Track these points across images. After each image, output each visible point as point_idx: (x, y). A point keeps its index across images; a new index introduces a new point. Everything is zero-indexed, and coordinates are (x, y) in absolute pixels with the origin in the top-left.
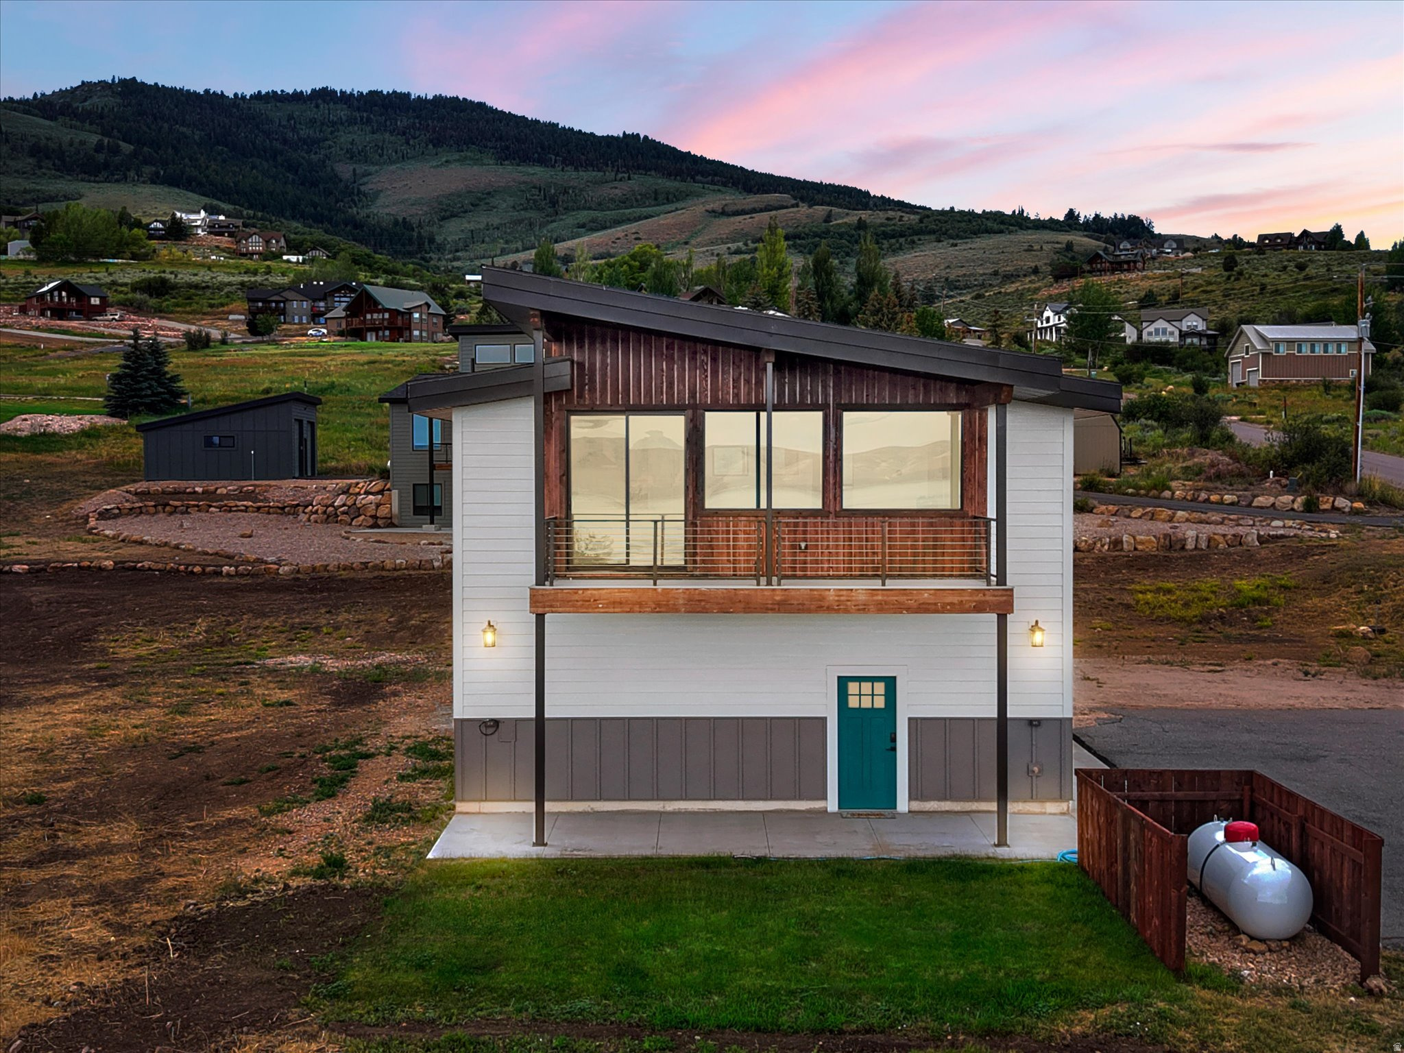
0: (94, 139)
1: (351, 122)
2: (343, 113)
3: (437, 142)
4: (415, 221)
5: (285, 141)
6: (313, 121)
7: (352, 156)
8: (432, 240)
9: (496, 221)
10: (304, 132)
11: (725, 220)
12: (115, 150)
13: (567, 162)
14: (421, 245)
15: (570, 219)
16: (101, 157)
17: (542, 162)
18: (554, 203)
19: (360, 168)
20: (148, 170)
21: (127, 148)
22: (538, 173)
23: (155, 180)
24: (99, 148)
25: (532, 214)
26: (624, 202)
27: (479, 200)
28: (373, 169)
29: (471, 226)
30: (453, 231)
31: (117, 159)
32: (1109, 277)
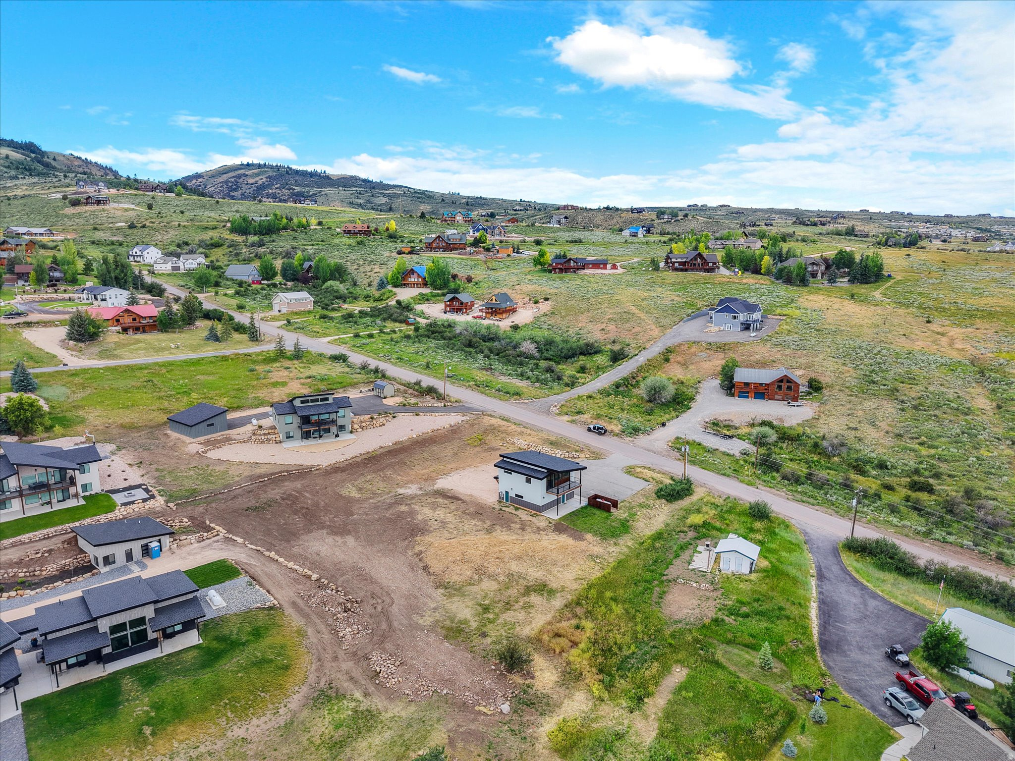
32: (95, 207)
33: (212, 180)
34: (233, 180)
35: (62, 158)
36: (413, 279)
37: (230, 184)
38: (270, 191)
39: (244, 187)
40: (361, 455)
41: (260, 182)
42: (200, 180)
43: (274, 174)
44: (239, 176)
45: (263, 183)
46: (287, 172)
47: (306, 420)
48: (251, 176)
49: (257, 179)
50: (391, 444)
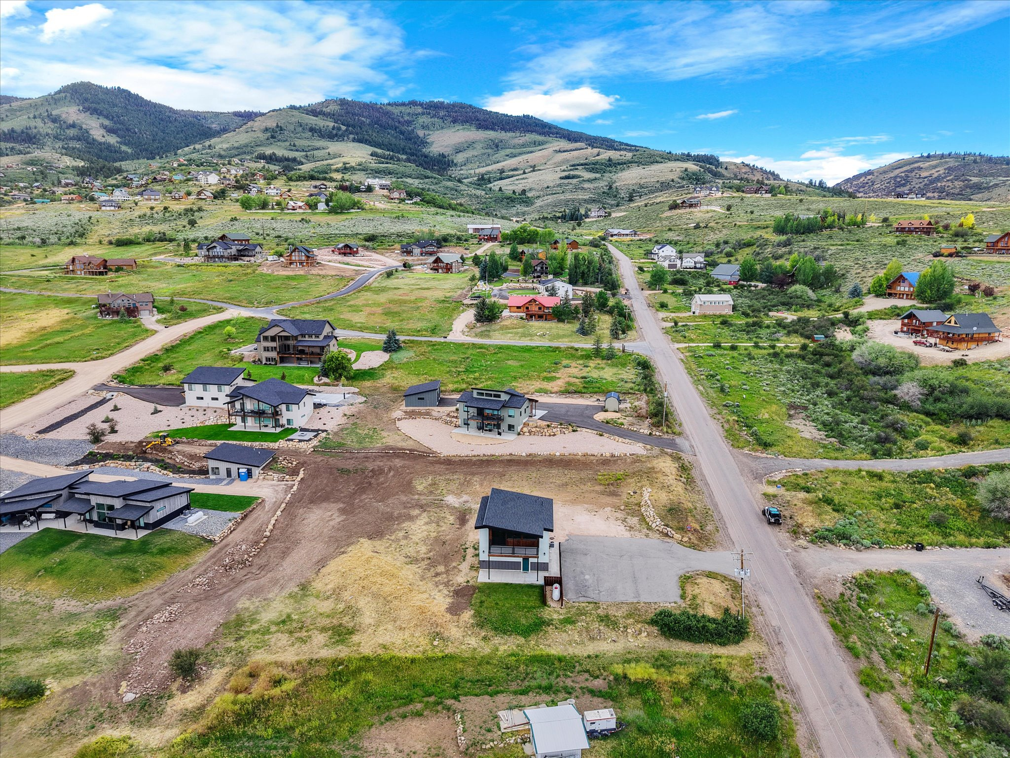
0: (331, 124)
1: (423, 114)
2: (419, 110)
3: (454, 121)
4: (446, 154)
5: (399, 122)
6: (409, 114)
7: (423, 127)
8: (453, 162)
9: (476, 154)
10: (406, 118)
11: (560, 154)
12: (339, 129)
13: (502, 129)
14: (449, 165)
15: (503, 153)
16: (334, 132)
17: (493, 129)
18: (497, 146)
19: (427, 132)
20: (351, 136)
21: (344, 128)
22: (491, 134)
23: (354, 140)
24: (334, 128)
25: (489, 151)
26: (523, 146)
27: (470, 145)
28: (431, 133)
29: (467, 156)
30: (460, 158)
31: (340, 133)
32: (688, 210)
33: (881, 177)
34: (903, 175)
35: (733, 167)
36: (902, 288)
37: (899, 180)
38: (939, 184)
39: (915, 181)
40: (484, 455)
41: (936, 175)
42: (869, 177)
43: (957, 164)
44: (912, 171)
45: (940, 175)
46: (975, 162)
47: (480, 411)
48: (926, 169)
49: (933, 171)
50: (524, 454)
